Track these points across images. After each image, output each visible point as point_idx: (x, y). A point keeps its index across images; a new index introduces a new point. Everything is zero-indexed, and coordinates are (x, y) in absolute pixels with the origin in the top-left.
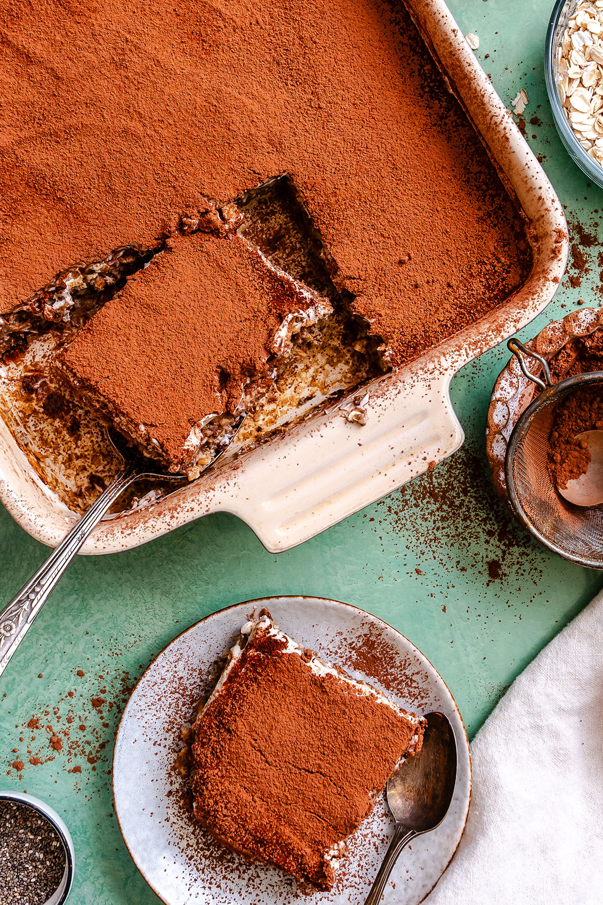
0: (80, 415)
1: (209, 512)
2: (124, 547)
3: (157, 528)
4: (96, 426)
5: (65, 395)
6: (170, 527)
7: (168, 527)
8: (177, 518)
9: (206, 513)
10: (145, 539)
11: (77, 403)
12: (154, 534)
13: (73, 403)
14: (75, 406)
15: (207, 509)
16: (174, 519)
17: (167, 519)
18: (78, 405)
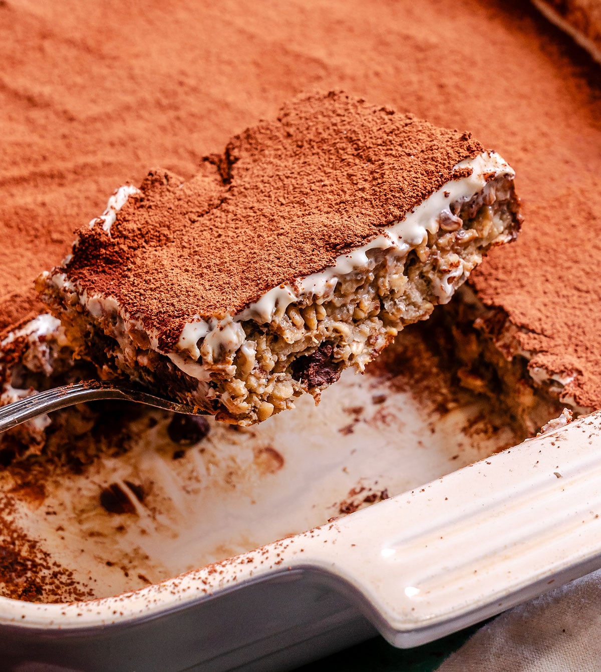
0: (44, 578)
1: (281, 566)
2: (118, 615)
3: (181, 587)
4: (70, 593)
5: (20, 551)
6: (207, 587)
7: (202, 586)
8: (221, 572)
9: (275, 568)
10: (159, 603)
11: (41, 562)
12: (176, 596)
13: (33, 561)
14: (35, 565)
15: (278, 559)
16: (217, 575)
17: (203, 574)
18: (41, 565)
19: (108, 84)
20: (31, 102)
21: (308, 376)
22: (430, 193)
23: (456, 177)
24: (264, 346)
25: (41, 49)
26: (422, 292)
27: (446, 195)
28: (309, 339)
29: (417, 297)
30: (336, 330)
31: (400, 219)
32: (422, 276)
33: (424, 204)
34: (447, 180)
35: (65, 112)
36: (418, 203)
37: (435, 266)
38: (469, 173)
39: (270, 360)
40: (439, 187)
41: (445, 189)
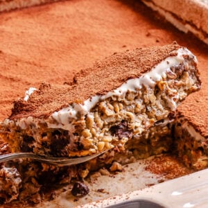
19: (44, 74)
20: (12, 79)
21: (118, 134)
22: (161, 60)
23: (171, 55)
24: (97, 116)
25: (16, 65)
26: (163, 106)
27: (168, 63)
28: (116, 117)
29: (161, 107)
30: (128, 115)
31: (149, 70)
32: (162, 98)
33: (159, 65)
34: (167, 56)
35: (26, 82)
36: (157, 64)
37: (167, 93)
38: (176, 55)
39: (101, 123)
40: (164, 59)
41: (167, 60)
